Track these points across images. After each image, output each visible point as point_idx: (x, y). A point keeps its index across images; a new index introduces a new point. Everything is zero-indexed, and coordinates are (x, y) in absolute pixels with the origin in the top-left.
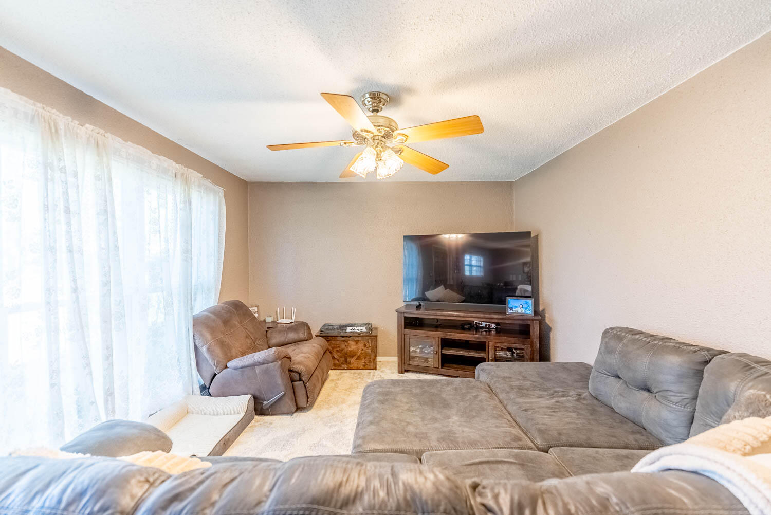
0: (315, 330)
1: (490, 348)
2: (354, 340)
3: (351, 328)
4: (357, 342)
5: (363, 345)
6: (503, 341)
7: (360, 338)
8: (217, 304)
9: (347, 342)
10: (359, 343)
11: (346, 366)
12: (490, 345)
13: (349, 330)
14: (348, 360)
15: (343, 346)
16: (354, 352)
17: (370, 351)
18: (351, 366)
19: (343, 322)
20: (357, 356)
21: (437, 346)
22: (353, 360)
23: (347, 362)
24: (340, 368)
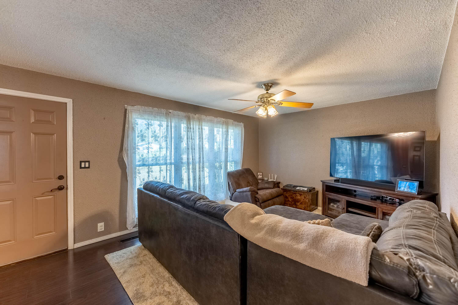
0: (281, 187)
1: (379, 212)
2: (299, 193)
3: (300, 188)
4: (301, 195)
5: (304, 197)
6: (389, 209)
7: (302, 193)
8: (241, 169)
9: (296, 194)
10: (302, 196)
11: (295, 206)
12: (379, 210)
13: (298, 188)
14: (296, 203)
15: (294, 196)
16: (300, 200)
17: (307, 201)
18: (298, 207)
19: (296, 185)
20: (300, 202)
21: (344, 205)
22: (298, 204)
23: (295, 204)
24: (292, 206)
